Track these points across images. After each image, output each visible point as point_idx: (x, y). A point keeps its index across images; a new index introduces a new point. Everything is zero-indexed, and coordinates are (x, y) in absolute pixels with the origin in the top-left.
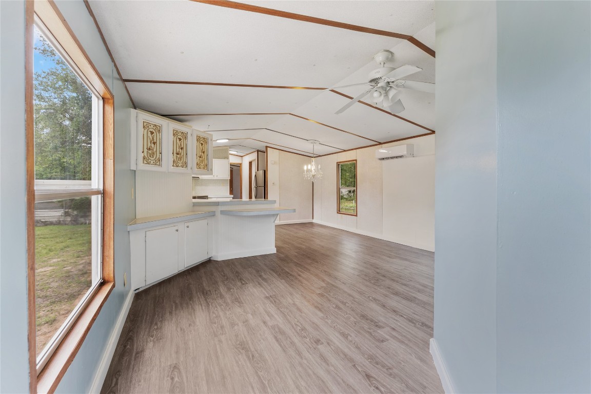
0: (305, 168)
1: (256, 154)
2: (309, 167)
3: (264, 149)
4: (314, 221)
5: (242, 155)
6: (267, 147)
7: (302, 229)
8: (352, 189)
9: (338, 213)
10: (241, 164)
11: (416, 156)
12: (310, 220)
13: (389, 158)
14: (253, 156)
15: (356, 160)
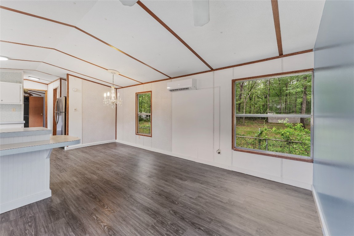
0: (105, 95)
1: (58, 82)
2: (108, 94)
3: (65, 77)
4: (117, 141)
5: (47, 82)
6: (68, 75)
7: (103, 150)
8: (149, 114)
9: (136, 134)
10: (46, 91)
11: (198, 89)
12: (114, 140)
13: (177, 89)
14: (57, 84)
15: (151, 91)
